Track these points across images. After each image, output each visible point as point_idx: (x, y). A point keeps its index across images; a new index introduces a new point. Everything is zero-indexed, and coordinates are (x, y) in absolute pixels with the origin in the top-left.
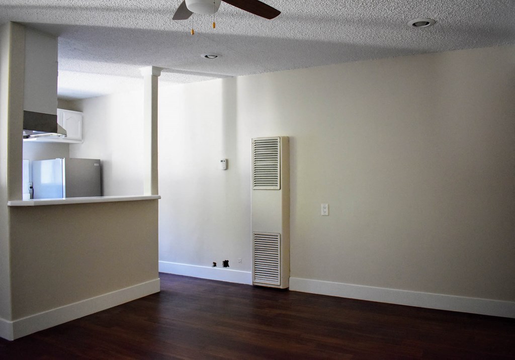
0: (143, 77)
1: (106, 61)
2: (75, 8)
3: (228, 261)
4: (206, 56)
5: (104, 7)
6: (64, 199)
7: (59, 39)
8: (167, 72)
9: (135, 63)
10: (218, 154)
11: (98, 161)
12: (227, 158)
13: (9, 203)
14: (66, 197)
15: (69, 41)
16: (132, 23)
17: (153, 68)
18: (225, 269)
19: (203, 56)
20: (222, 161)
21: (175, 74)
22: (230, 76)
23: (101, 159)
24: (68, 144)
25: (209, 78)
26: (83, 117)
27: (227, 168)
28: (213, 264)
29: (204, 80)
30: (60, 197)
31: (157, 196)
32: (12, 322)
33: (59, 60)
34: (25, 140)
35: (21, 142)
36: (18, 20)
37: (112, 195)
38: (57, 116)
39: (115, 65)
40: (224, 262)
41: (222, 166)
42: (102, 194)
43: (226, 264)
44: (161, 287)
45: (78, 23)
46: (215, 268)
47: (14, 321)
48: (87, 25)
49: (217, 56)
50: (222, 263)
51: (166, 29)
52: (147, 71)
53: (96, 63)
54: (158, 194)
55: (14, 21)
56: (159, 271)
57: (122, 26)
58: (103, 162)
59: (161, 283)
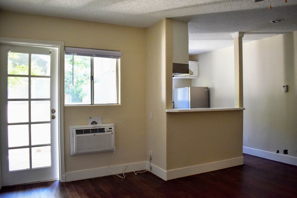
0: (233, 39)
1: (213, 32)
2: (198, 6)
3: (287, 150)
4: (274, 22)
5: (213, 2)
6: (190, 109)
7: (188, 23)
8: (248, 34)
9: (229, 31)
10: (281, 82)
11: (207, 88)
12: (287, 85)
13: (167, 111)
14: (191, 108)
15: (194, 24)
16: (229, 8)
17: (239, 33)
18: (285, 155)
19: (271, 22)
20: (284, 87)
21: (252, 35)
22: (288, 32)
23: (209, 87)
24: (191, 79)
25: (274, 35)
26: (198, 64)
27: (287, 91)
28: (276, 151)
29: (271, 36)
30: (187, 108)
31: (242, 108)
32: (166, 171)
33: (189, 35)
34: (173, 78)
35: (172, 79)
36: (169, 17)
37: (215, 107)
38: (188, 64)
39: (217, 34)
40: (284, 150)
41: (283, 90)
42: (209, 107)
43: (286, 152)
44: (244, 162)
45: (199, 13)
46: (278, 154)
47: (168, 171)
48: (203, 13)
49: (280, 21)
50: (283, 151)
51: (249, 9)
52: (235, 35)
53: (207, 34)
54: (243, 107)
55: (167, 17)
56: (243, 153)
57: (223, 11)
58: (209, 88)
59: (244, 159)
